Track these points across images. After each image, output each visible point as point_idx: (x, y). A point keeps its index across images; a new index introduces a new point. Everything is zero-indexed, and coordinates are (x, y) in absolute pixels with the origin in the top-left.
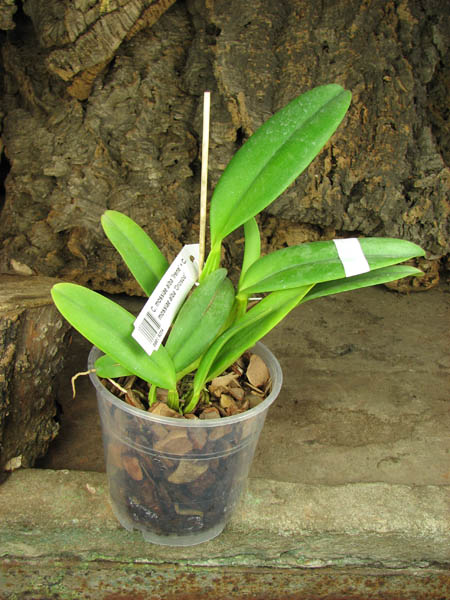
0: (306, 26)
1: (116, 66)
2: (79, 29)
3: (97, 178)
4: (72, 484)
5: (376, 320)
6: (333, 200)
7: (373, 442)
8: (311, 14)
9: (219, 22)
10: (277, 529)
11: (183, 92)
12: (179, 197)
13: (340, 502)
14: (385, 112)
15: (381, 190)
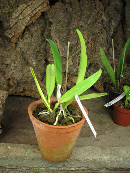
0: (76, 21)
1: (25, 33)
2: (13, 24)
3: (19, 64)
4: (4, 146)
5: (97, 102)
8: (78, 18)
9: (52, 21)
11: (43, 40)
12: (42, 69)
13: (79, 151)
14: (98, 44)
15: (97, 65)
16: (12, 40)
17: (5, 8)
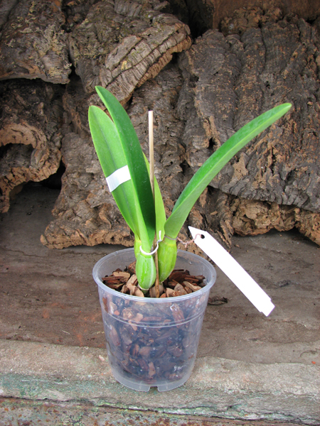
0: (255, 72)
1: (133, 103)
2: (108, 81)
4: (90, 355)
5: (308, 265)
6: (274, 183)
7: (298, 341)
8: (258, 65)
9: (197, 73)
10: (223, 388)
11: (176, 119)
12: (173, 185)
13: (269, 373)
14: (309, 125)
15: (307, 176)
17: (89, 46)
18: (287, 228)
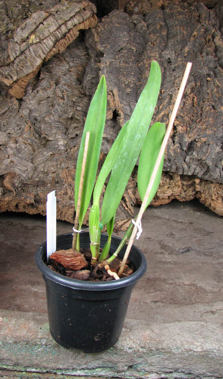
0: (157, 50)
1: (40, 78)
2: (16, 54)
3: (26, 144)
5: (208, 233)
6: (175, 152)
7: (199, 302)
8: (160, 43)
9: (102, 49)
11: (82, 94)
13: (169, 332)
14: (208, 99)
15: (206, 146)
16: (12, 92)
18: (188, 199)
